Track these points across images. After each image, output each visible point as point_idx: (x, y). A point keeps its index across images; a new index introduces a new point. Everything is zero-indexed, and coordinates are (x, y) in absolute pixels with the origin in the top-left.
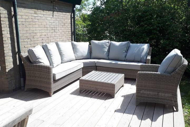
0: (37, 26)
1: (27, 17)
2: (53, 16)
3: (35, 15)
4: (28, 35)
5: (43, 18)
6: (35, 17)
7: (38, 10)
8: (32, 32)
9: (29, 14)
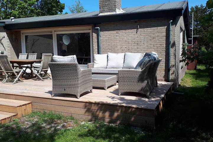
0: (118, 41)
1: (110, 36)
2: (137, 33)
3: (117, 34)
4: (110, 47)
5: (125, 35)
6: (117, 35)
7: (120, 31)
8: (113, 45)
9: (112, 34)
